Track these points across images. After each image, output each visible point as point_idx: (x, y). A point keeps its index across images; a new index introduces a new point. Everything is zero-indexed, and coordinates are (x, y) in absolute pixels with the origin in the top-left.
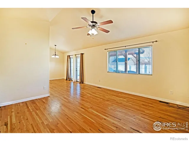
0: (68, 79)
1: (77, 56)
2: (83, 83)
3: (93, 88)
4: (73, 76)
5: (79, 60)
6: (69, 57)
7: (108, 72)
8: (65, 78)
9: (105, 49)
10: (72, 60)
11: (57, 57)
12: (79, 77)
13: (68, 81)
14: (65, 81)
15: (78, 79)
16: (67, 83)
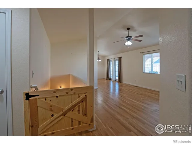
0: (108, 78)
1: (115, 59)
2: (121, 82)
3: (130, 86)
4: (112, 77)
5: (117, 63)
6: (109, 60)
7: (144, 73)
8: (106, 78)
9: (141, 53)
10: (111, 63)
11: (100, 60)
12: (117, 78)
13: (108, 80)
14: (106, 80)
15: (117, 79)
16: (107, 81)
